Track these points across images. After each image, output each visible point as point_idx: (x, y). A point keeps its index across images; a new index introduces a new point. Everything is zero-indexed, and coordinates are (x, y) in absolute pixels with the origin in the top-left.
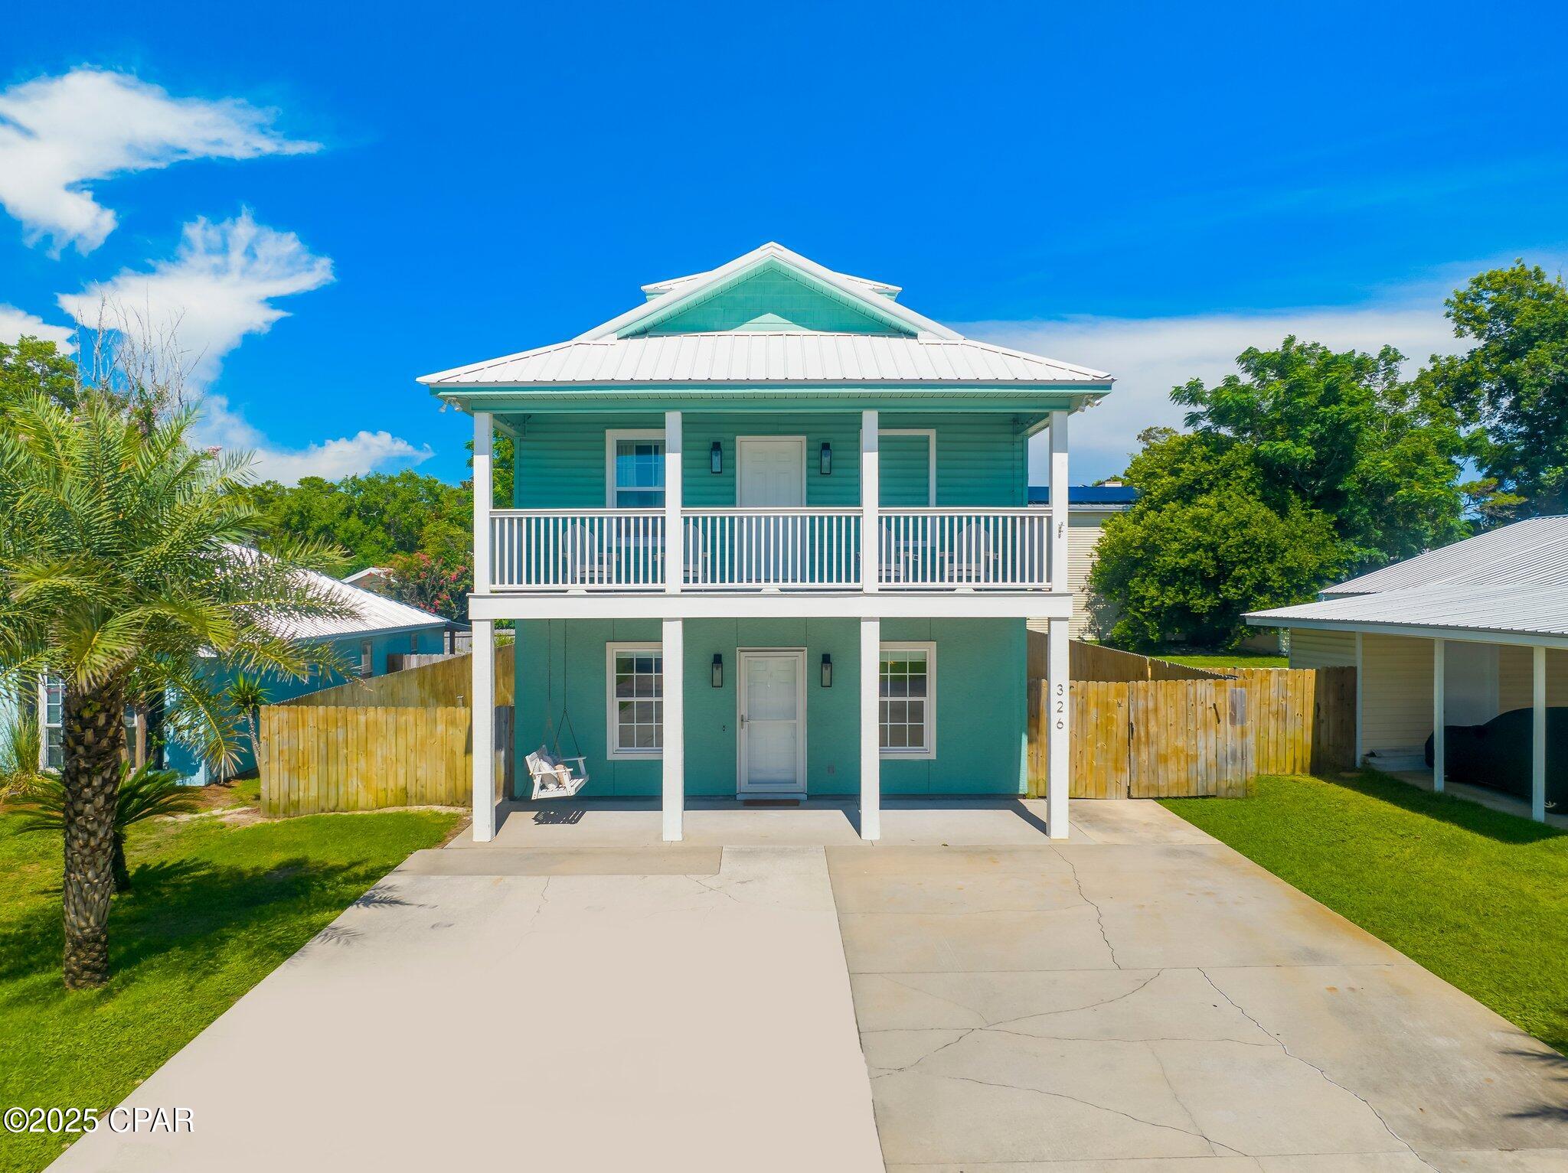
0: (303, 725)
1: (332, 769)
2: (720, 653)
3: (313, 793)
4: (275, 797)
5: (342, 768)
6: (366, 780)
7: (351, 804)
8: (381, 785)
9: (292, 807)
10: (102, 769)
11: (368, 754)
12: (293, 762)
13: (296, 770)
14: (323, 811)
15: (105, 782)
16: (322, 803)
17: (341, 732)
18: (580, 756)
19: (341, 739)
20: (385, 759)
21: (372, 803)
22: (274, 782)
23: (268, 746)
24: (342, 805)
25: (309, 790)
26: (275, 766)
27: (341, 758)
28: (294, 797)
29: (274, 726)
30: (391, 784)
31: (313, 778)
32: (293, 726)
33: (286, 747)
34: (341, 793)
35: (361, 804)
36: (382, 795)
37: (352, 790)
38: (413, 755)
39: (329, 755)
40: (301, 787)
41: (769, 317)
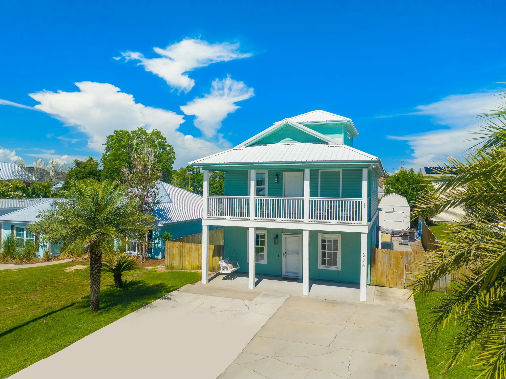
0: (175, 247)
1: (181, 259)
2: (278, 234)
3: (177, 265)
4: (168, 265)
5: (183, 259)
6: (189, 262)
7: (186, 268)
8: (193, 264)
9: (172, 268)
10: (97, 264)
11: (190, 256)
12: (173, 256)
13: (173, 258)
14: (179, 269)
15: (98, 266)
16: (179, 267)
17: (183, 249)
18: (237, 261)
19: (183, 251)
20: (193, 257)
21: (190, 269)
22: (168, 261)
23: (167, 251)
24: (183, 268)
25: (176, 264)
26: (168, 257)
27: (183, 256)
28: (173, 265)
29: (169, 247)
30: (195, 264)
31: (177, 260)
32: (173, 247)
33: (171, 252)
34: (183, 265)
35: (188, 268)
36: (193, 266)
37: (186, 265)
38: (200, 257)
39: (180, 255)
40: (174, 263)
41: (288, 139)
